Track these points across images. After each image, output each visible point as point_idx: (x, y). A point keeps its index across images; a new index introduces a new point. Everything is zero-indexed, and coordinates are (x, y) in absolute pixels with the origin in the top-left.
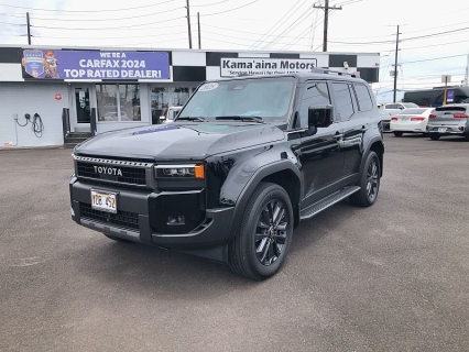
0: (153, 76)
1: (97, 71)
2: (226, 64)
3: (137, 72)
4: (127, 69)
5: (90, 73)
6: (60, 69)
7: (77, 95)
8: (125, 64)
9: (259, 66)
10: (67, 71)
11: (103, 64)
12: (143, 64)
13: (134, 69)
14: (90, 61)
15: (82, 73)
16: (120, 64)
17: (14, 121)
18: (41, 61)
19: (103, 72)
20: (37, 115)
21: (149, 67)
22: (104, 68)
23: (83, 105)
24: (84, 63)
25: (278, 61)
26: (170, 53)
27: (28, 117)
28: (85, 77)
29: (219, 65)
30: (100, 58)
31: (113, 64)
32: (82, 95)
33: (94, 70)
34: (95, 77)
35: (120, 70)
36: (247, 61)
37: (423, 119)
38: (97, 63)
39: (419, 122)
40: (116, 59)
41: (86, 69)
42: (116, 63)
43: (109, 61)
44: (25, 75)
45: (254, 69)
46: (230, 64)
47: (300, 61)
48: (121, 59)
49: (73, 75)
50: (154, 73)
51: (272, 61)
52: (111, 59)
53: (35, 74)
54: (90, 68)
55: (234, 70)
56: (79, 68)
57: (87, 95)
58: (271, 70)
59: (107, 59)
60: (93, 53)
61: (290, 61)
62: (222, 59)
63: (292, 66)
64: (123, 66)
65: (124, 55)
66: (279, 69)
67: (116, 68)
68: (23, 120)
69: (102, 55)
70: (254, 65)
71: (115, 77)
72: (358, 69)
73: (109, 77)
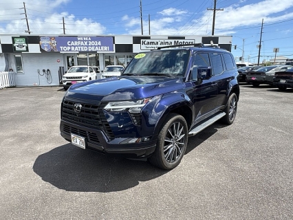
0: (105, 50)
2: (144, 43)
3: (97, 47)
4: (92, 46)
5: (73, 48)
7: (68, 60)
8: (90, 43)
9: (162, 43)
10: (61, 47)
11: (79, 44)
12: (100, 43)
13: (95, 46)
14: (72, 42)
15: (69, 48)
16: (88, 43)
17: (37, 73)
18: (49, 42)
19: (79, 48)
20: (48, 70)
21: (103, 45)
22: (80, 46)
23: (71, 64)
24: (70, 43)
25: (173, 41)
26: (114, 37)
27: (44, 71)
28: (70, 50)
29: (140, 43)
30: (77, 41)
31: (84, 43)
32: (70, 59)
33: (75, 46)
34: (75, 50)
35: (88, 46)
36: (155, 41)
38: (76, 43)
40: (86, 41)
41: (70, 46)
42: (86, 43)
44: (41, 50)
45: (159, 46)
46: (146, 43)
47: (185, 41)
48: (88, 41)
49: (65, 50)
50: (106, 48)
51: (169, 41)
52: (83, 41)
53: (46, 50)
54: (73, 46)
55: (148, 46)
56: (67, 46)
57: (73, 60)
59: (81, 41)
60: (74, 38)
61: (180, 41)
62: (142, 40)
63: (181, 43)
65: (90, 39)
67: (86, 46)
68: (42, 73)
69: (79, 39)
70: (159, 43)
71: (85, 50)
72: (219, 45)
73: (82, 50)
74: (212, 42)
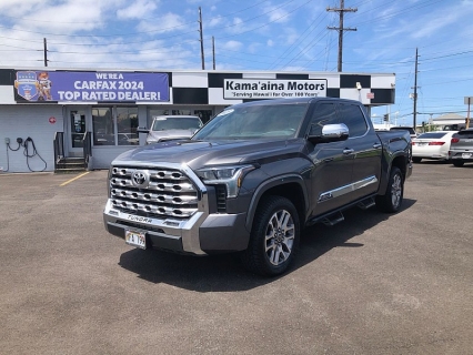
0: (152, 98)
1: (93, 93)
2: (229, 85)
3: (135, 93)
4: (125, 91)
5: (85, 95)
6: (54, 92)
7: (73, 118)
8: (123, 85)
9: (264, 87)
10: (61, 93)
11: (98, 86)
12: (141, 85)
13: (132, 91)
14: (85, 82)
15: (77, 94)
16: (117, 85)
17: (5, 146)
18: (35, 82)
19: (99, 93)
20: (29, 139)
21: (147, 88)
22: (100, 90)
23: (78, 128)
24: (78, 85)
25: (285, 82)
26: (170, 74)
27: (20, 141)
28: (80, 99)
29: (222, 86)
30: (96, 80)
31: (110, 86)
32: (77, 118)
33: (89, 91)
34: (90, 98)
35: (116, 92)
36: (251, 82)
37: (443, 143)
38: (92, 85)
39: (439, 147)
40: (113, 80)
41: (81, 91)
42: (113, 85)
43: (105, 83)
44: (17, 97)
45: (259, 91)
46: (234, 86)
47: (309, 82)
48: (118, 80)
49: (68, 98)
50: (153, 95)
51: (279, 82)
52: (108, 80)
53: (27, 97)
54: (85, 90)
55: (238, 91)
56: (73, 90)
57: (83, 119)
58: (278, 91)
59: (103, 80)
60: (89, 75)
61: (299, 82)
62: (225, 81)
63: (301, 87)
64: (120, 88)
65: (121, 76)
66: (286, 90)
67: (113, 90)
68: (15, 145)
69: (98, 76)
70: (259, 86)
71: (112, 99)
72: (372, 90)
73: (105, 99)
74: (359, 85)
